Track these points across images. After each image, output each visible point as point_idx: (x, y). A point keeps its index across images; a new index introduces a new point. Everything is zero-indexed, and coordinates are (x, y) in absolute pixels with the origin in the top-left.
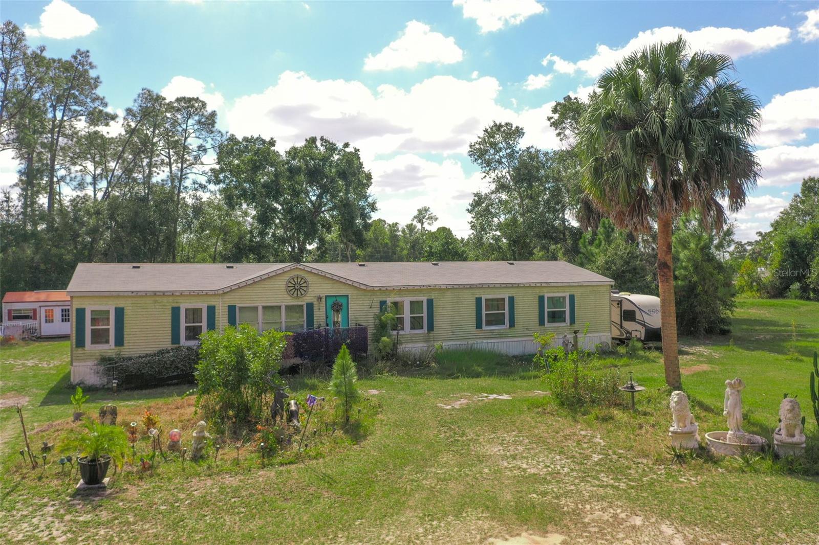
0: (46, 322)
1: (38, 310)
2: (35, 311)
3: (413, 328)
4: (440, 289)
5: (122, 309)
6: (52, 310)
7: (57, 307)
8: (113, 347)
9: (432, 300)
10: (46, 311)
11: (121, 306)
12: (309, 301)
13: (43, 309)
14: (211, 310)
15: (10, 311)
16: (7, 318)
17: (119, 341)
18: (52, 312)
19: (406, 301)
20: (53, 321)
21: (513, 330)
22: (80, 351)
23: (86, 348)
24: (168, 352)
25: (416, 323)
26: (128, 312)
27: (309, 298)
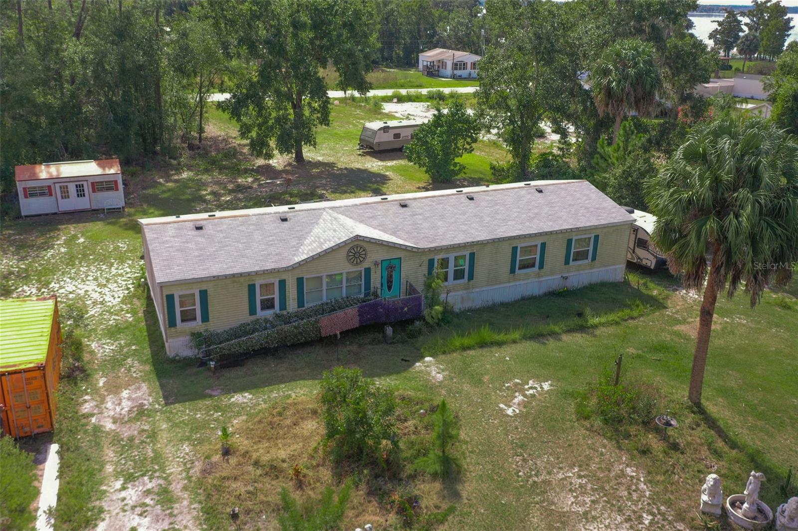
0: (62, 198)
1: (52, 187)
2: (49, 187)
3: (455, 279)
4: (483, 244)
5: (206, 291)
6: (67, 186)
7: (71, 184)
8: (200, 323)
9: (474, 253)
10: (61, 187)
11: (205, 288)
12: (367, 266)
13: (57, 186)
14: (282, 283)
15: (25, 189)
16: (23, 196)
17: (205, 318)
18: (67, 187)
19: (452, 257)
20: (68, 197)
21: (542, 271)
22: (173, 329)
23: (178, 327)
24: (249, 325)
25: (459, 275)
26: (211, 293)
27: (366, 265)
